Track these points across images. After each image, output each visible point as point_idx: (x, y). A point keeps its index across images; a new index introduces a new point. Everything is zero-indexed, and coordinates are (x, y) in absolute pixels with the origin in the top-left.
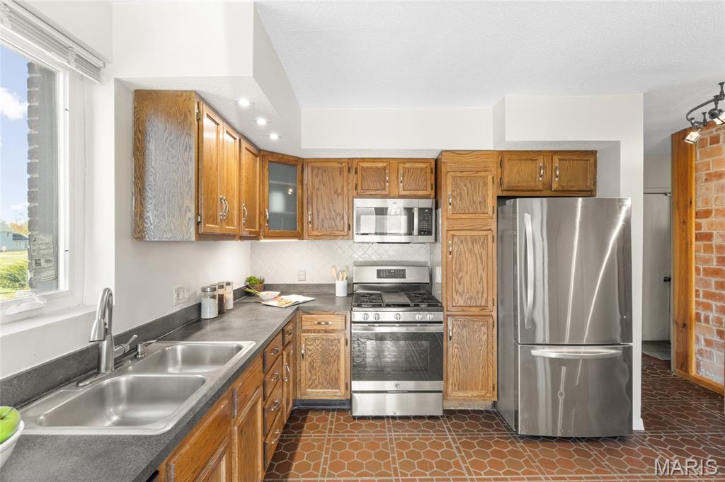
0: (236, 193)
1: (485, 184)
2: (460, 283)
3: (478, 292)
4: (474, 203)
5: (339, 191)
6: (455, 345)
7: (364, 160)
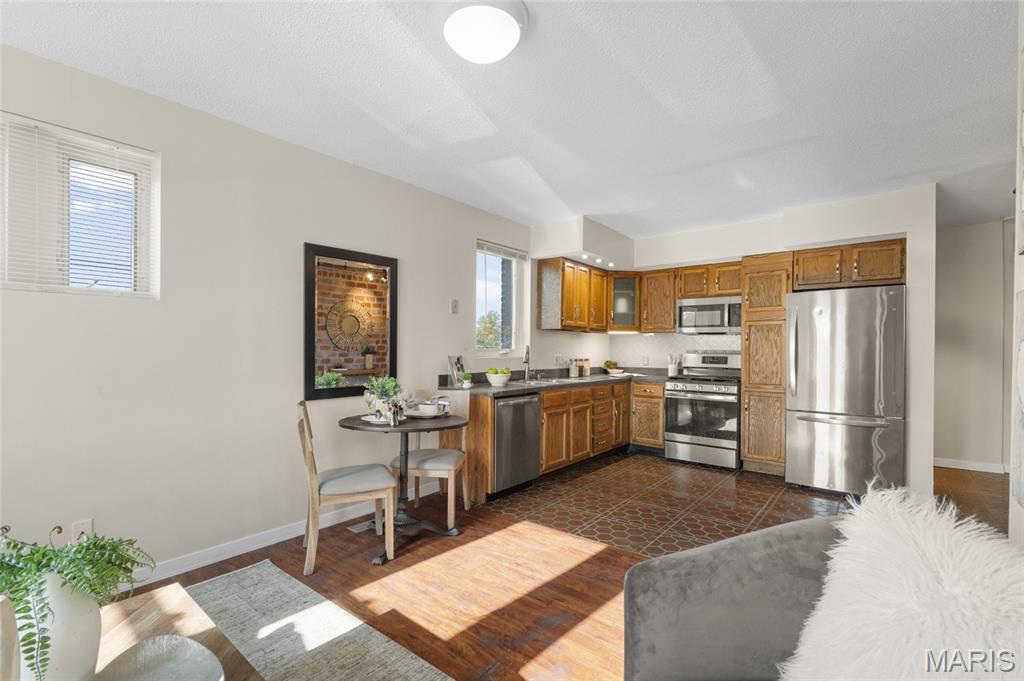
0: (587, 303)
1: (780, 281)
2: (756, 364)
3: (772, 373)
4: (770, 297)
5: (668, 293)
6: (751, 416)
7: (686, 268)
